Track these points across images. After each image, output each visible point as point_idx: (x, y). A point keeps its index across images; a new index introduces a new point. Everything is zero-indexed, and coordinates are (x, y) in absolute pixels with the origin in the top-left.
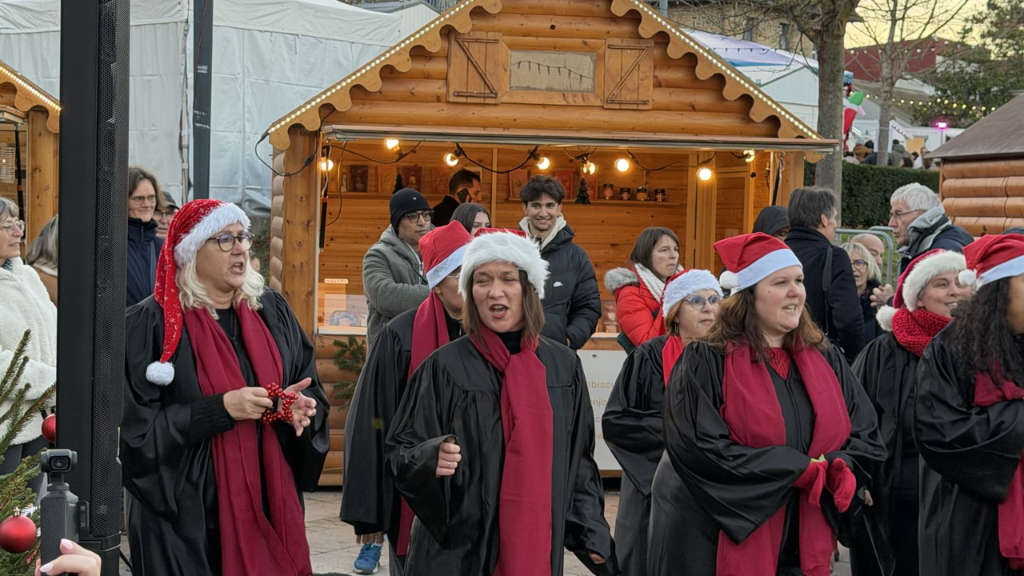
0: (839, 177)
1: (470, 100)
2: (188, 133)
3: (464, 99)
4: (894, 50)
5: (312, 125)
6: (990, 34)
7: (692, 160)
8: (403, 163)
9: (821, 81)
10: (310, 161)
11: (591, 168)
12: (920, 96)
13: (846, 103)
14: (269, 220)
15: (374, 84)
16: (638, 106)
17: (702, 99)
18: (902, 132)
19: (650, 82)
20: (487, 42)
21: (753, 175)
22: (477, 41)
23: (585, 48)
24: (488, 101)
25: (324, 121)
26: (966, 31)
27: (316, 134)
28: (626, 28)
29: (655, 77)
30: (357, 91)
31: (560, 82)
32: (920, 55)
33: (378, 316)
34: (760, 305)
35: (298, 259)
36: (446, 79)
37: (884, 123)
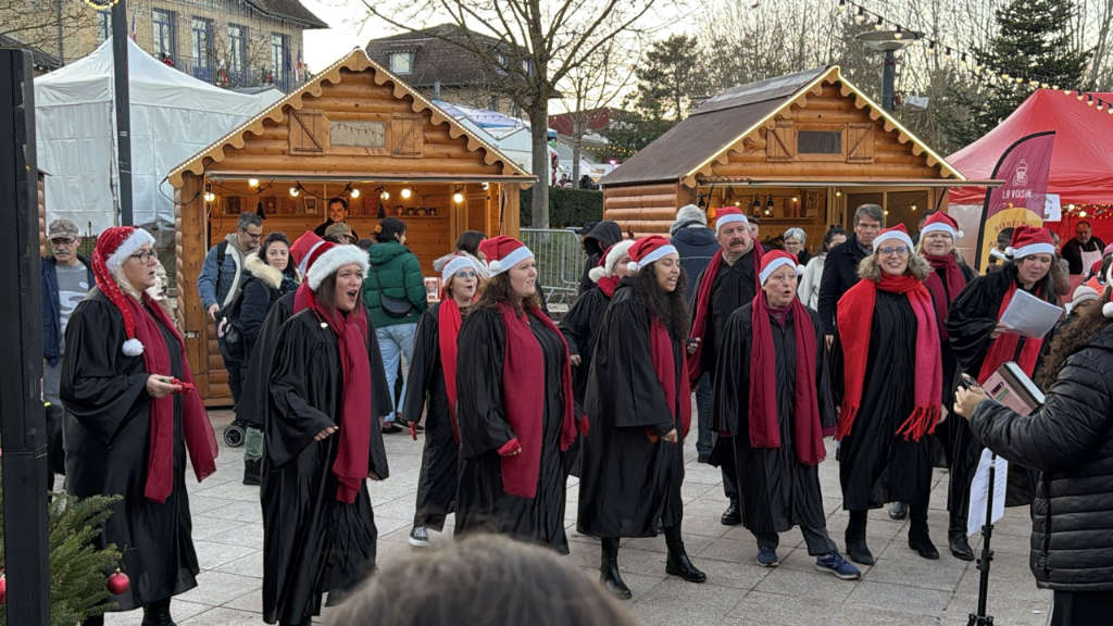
0: (547, 196)
1: (304, 153)
2: (116, 176)
3: (301, 152)
4: (579, 117)
5: (198, 171)
6: (640, 105)
7: (450, 190)
8: (263, 194)
9: (533, 136)
10: (198, 195)
11: (386, 196)
12: (600, 143)
13: (550, 149)
14: (173, 233)
15: (239, 144)
16: (414, 156)
17: (455, 151)
18: (587, 168)
19: (421, 140)
20: (314, 115)
21: (488, 198)
22: (307, 114)
23: (378, 119)
24: (317, 153)
25: (205, 169)
26: (626, 104)
27: (201, 177)
28: (404, 106)
29: (424, 137)
30: (228, 148)
31: (365, 140)
32: (599, 118)
35: (193, 259)
36: (288, 139)
37: (576, 162)
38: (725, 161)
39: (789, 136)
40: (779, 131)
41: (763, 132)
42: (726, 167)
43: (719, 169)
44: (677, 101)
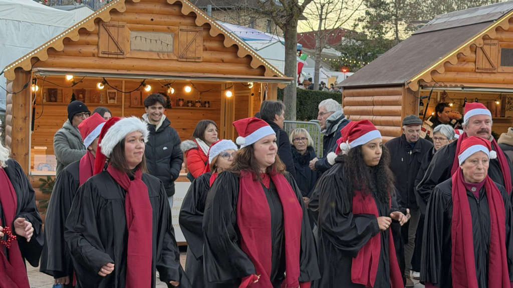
0: (295, 96)
1: (110, 56)
3: (107, 55)
4: (321, 33)
5: (27, 68)
6: (367, 27)
7: (223, 87)
8: (75, 88)
9: (286, 48)
10: (26, 86)
11: (172, 91)
13: (298, 59)
14: (5, 116)
15: (60, 47)
16: (196, 60)
17: (227, 57)
19: (201, 48)
20: (118, 27)
21: (253, 95)
22: (113, 26)
23: (168, 31)
24: (119, 56)
25: (33, 66)
26: (356, 25)
27: (29, 72)
28: (189, 21)
29: (204, 46)
30: (51, 51)
31: (157, 47)
32: (334, 36)
33: (61, 165)
34: (257, 154)
35: (20, 136)
36: (98, 45)
37: (317, 70)
38: (442, 70)
39: (494, 53)
40: (486, 48)
41: (473, 48)
42: (442, 75)
43: (437, 77)
44: (396, 24)
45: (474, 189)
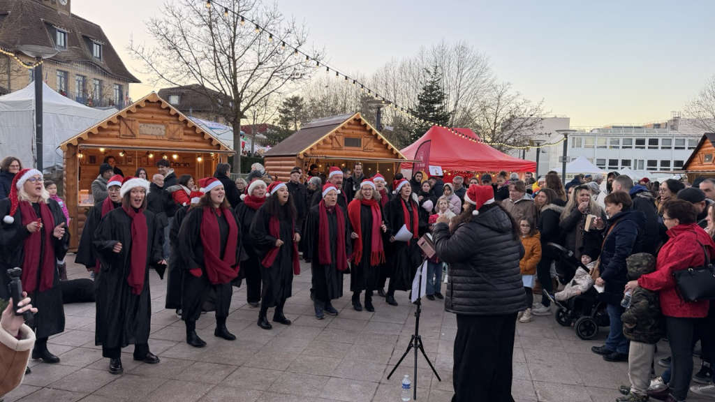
0: (240, 160)
2: (35, 145)
3: (126, 136)
4: (254, 127)
5: (75, 143)
6: (280, 123)
7: (197, 155)
9: (234, 134)
10: (75, 155)
12: (263, 138)
13: (241, 140)
14: (62, 171)
15: (96, 132)
16: (180, 140)
17: (198, 139)
18: (257, 148)
20: (132, 121)
21: (214, 160)
22: (129, 120)
23: (163, 123)
24: (133, 137)
25: (79, 143)
26: (274, 122)
27: (77, 146)
28: (174, 118)
29: (184, 132)
30: (90, 134)
31: (157, 132)
32: (263, 128)
33: (97, 201)
34: (212, 196)
35: (71, 184)
36: (119, 131)
37: (253, 146)
38: (315, 148)
39: (341, 140)
40: (337, 137)
41: (331, 137)
42: (316, 151)
43: (313, 152)
44: (295, 123)
45: (330, 210)
